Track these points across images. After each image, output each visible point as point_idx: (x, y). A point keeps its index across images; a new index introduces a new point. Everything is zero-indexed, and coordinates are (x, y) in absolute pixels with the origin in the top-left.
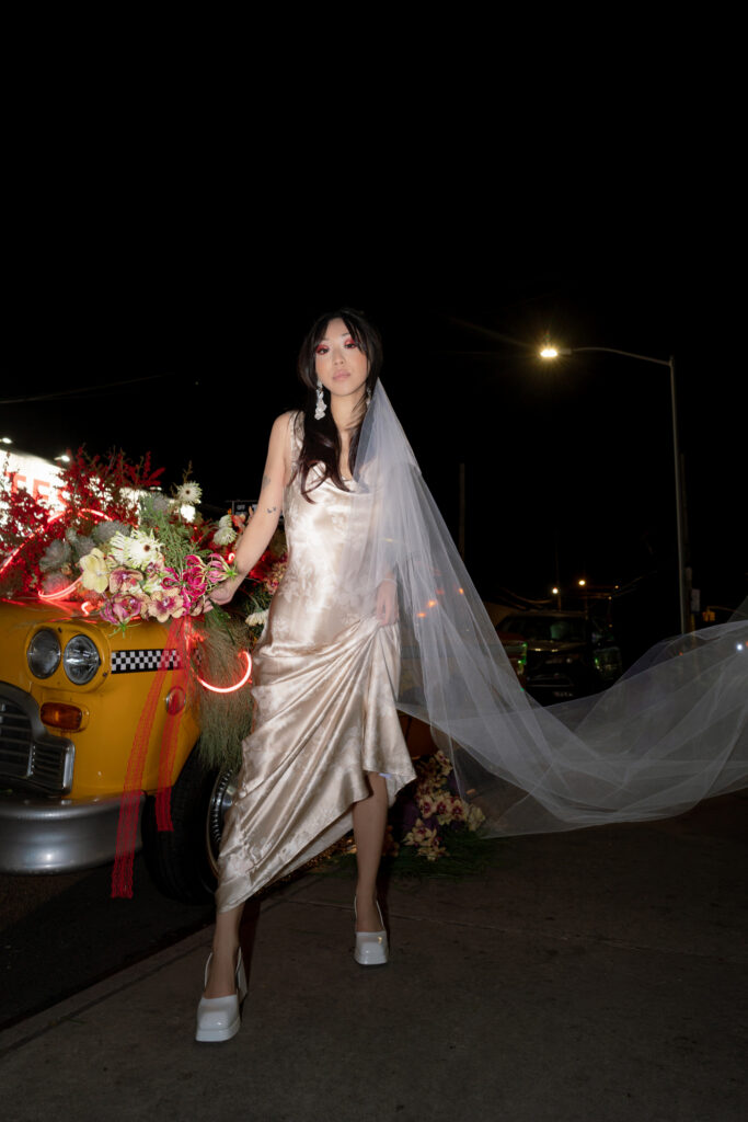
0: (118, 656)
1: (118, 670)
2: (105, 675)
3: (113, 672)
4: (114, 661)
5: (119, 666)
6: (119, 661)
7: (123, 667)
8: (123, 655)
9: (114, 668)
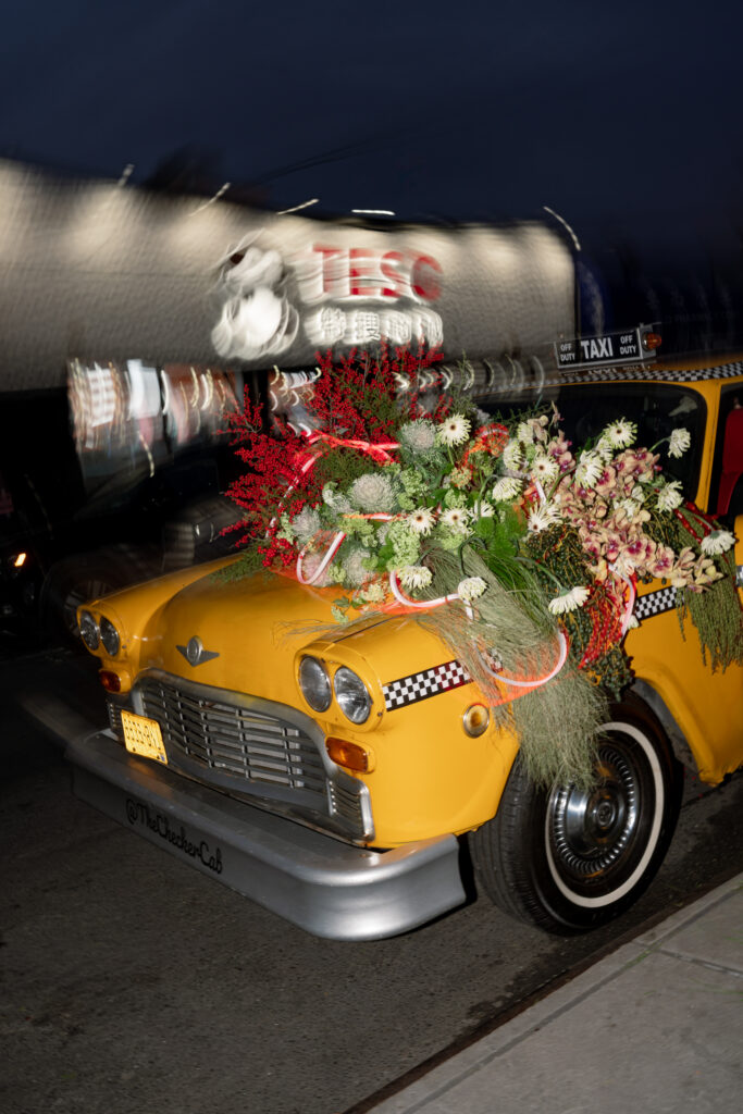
0: (391, 689)
1: (395, 706)
2: (380, 714)
3: (389, 710)
4: (387, 697)
5: (394, 701)
6: (393, 695)
7: (400, 700)
8: (397, 686)
9: (389, 704)
